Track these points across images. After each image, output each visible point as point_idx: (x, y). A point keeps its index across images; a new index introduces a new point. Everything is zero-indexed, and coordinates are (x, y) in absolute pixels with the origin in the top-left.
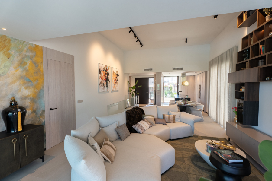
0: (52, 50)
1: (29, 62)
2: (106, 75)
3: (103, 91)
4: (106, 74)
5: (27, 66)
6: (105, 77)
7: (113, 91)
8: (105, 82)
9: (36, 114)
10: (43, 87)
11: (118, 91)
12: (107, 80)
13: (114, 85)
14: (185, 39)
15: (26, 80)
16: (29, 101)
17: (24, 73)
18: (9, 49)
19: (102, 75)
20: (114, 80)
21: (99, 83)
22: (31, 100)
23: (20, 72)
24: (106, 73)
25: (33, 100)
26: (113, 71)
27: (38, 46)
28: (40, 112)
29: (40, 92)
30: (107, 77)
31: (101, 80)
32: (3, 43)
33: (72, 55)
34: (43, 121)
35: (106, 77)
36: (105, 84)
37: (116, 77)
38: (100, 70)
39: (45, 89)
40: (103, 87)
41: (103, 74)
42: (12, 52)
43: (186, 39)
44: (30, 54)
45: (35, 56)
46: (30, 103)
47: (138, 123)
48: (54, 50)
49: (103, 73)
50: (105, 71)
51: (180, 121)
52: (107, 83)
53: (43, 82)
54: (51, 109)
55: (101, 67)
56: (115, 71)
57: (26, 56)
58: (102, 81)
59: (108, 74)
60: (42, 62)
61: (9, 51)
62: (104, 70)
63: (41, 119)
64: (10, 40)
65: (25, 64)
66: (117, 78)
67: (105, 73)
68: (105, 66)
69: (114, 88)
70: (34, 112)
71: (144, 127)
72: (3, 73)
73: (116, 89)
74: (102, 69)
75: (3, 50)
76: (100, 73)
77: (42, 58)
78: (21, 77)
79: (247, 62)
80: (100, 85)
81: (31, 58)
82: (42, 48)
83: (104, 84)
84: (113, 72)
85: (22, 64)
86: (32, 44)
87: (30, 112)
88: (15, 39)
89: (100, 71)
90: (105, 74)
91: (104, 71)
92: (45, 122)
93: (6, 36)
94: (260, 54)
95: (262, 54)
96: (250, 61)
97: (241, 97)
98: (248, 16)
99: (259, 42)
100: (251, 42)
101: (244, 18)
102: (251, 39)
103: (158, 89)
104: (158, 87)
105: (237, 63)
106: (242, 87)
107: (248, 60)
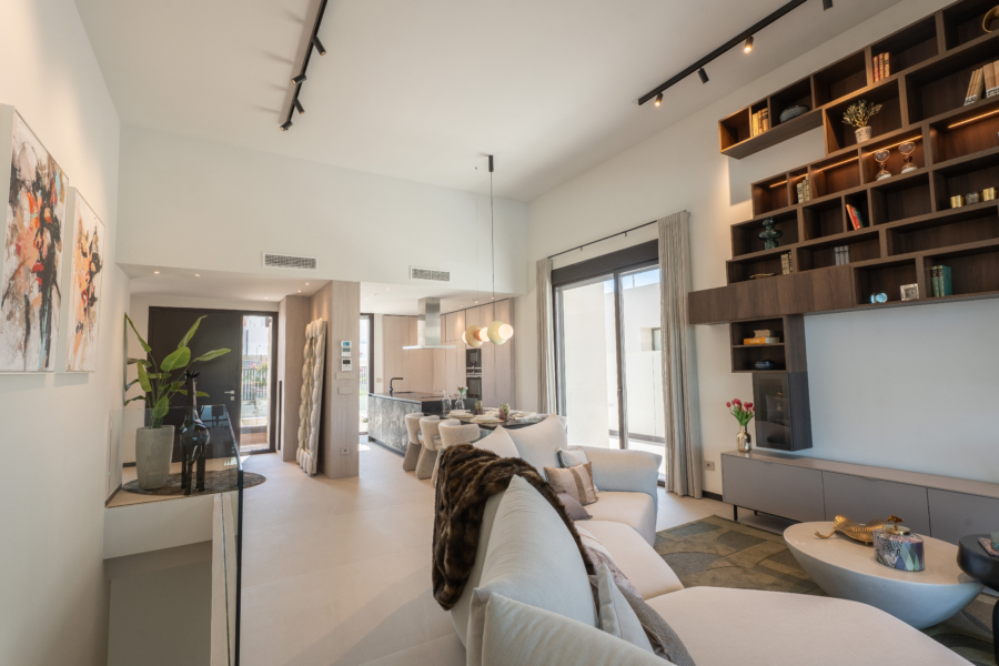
2: (48, 235)
3: (18, 363)
4: (48, 226)
6: (39, 247)
8: (35, 291)
12: (47, 273)
13: (80, 327)
14: (487, 158)
19: (26, 224)
20: (77, 293)
24: (47, 213)
26: (80, 221)
30: (51, 252)
31: (14, 262)
35: (44, 252)
36: (36, 310)
37: (92, 274)
38: (13, 170)
40: (21, 332)
43: (491, 158)
49: (32, 211)
50: (43, 195)
52: (43, 300)
55: (24, 149)
56: (89, 224)
58: (17, 272)
59: (55, 230)
62: (37, 185)
66: (94, 281)
67: (42, 210)
68: (44, 158)
69: (76, 350)
73: (84, 359)
74: (28, 175)
76: (14, 201)
79: (787, 252)
80: (7, 305)
83: (28, 303)
84: (81, 233)
89: (16, 184)
90: (42, 222)
91: (39, 195)
94: (851, 228)
95: (858, 228)
96: (800, 250)
97: (758, 365)
98: (775, 121)
99: (842, 194)
100: (800, 196)
101: (757, 126)
102: (799, 186)
103: (343, 365)
104: (344, 354)
105: (730, 258)
106: (757, 333)
107: (793, 247)
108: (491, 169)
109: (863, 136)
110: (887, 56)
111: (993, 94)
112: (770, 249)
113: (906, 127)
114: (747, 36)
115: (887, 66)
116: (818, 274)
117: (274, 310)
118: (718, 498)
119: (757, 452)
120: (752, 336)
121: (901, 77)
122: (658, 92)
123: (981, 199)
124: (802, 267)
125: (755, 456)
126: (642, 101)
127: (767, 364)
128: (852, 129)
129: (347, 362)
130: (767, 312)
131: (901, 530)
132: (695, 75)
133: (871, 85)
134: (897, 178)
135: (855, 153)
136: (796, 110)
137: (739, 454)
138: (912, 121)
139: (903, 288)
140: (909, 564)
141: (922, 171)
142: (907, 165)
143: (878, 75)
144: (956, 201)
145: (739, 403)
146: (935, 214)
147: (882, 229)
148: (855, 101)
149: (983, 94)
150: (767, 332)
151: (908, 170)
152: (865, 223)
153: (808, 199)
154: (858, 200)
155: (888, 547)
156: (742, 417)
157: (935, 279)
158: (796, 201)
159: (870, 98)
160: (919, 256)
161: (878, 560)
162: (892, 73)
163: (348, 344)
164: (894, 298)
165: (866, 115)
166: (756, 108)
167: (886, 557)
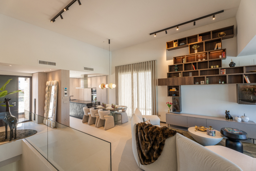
43: (109, 40)
79: (180, 72)
94: (193, 69)
95: (195, 70)
96: (183, 72)
97: (173, 95)
98: (179, 45)
99: (192, 62)
100: (183, 61)
101: (175, 45)
102: (183, 59)
103: (65, 95)
104: (65, 92)
105: (168, 72)
106: (173, 88)
107: (182, 72)
108: (109, 43)
109: (196, 52)
110: (202, 37)
111: (219, 49)
112: (176, 71)
113: (204, 51)
114: (177, 26)
115: (201, 39)
116: (186, 78)
117: (31, 76)
118: (165, 123)
119: (172, 113)
120: (172, 89)
121: (204, 42)
122: (155, 33)
123: (216, 67)
124: (183, 76)
125: (172, 114)
126: (151, 34)
127: (175, 95)
128: (194, 50)
129: (66, 94)
130: (176, 85)
131: (212, 129)
132: (164, 32)
133: (198, 42)
134: (202, 61)
135: (195, 54)
136: (183, 43)
137: (168, 113)
138: (205, 51)
139: (201, 82)
140: (214, 135)
141: (206, 60)
142: (204, 59)
143: (200, 40)
144: (212, 67)
145: (169, 103)
146: (209, 69)
147: (199, 70)
148: (195, 44)
149: (217, 48)
150: (175, 88)
151: (204, 60)
152: (196, 69)
153: (185, 62)
154: (195, 64)
155: (211, 132)
156: (169, 106)
157: (207, 80)
158: (182, 62)
159: (198, 44)
160: (205, 76)
161: (208, 135)
162: (202, 40)
163: (66, 88)
164: (200, 84)
165: (197, 47)
166: (175, 41)
167: (210, 134)
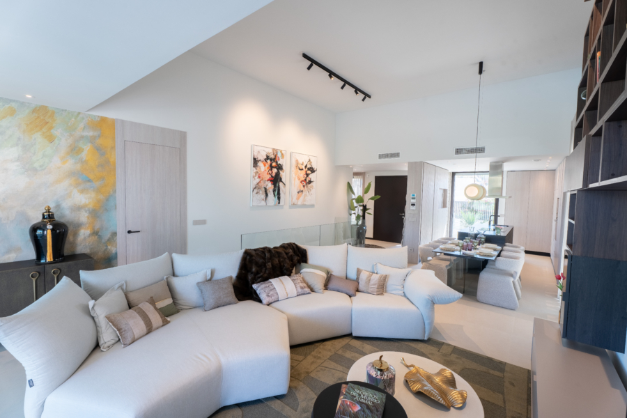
0: (136, 123)
1: (87, 148)
2: (275, 170)
3: (263, 203)
4: (275, 167)
5: (84, 155)
6: (270, 174)
7: (294, 205)
8: (270, 186)
9: (100, 237)
10: (115, 191)
11: (312, 206)
12: (276, 180)
13: (300, 192)
14: (478, 66)
15: (82, 179)
16: (87, 215)
17: (78, 166)
18: (51, 128)
20: (298, 182)
21: (253, 186)
22: (90, 213)
23: (70, 164)
24: (274, 164)
25: (94, 214)
26: (297, 161)
27: (106, 118)
28: (107, 235)
29: (107, 200)
30: (278, 174)
31: (258, 180)
32: (42, 118)
33: (181, 132)
34: (114, 251)
35: (274, 175)
36: (271, 190)
37: (307, 175)
38: (255, 159)
39: (119, 195)
40: (263, 196)
41: (263, 168)
42: (57, 132)
43: (481, 64)
44: (91, 134)
45: (99, 136)
46: (88, 218)
47: (270, 280)
48: (140, 124)
49: (265, 165)
50: (271, 160)
51: (401, 292)
52: (275, 187)
53: (115, 183)
54: (129, 232)
55: (258, 152)
56: (303, 160)
57: (82, 137)
58: (260, 182)
59: (280, 167)
60: (113, 148)
61: (52, 131)
62: (268, 158)
63: (109, 247)
64: (53, 113)
65: (80, 151)
66: (310, 176)
67: (271, 165)
68: (271, 151)
69: (298, 199)
70: (95, 233)
71: (278, 291)
72: (40, 166)
73: (304, 201)
74: (262, 157)
75: (41, 129)
76: (255, 166)
77: (114, 139)
78: (72, 174)
80: (256, 191)
81: (92, 140)
82: (113, 121)
83: (266, 189)
84: (297, 163)
85: (74, 150)
86: (95, 116)
87: (88, 234)
88: (63, 110)
89: (255, 161)
90: (271, 167)
91: (269, 161)
92: (116, 254)
93: (47, 107)
103: (411, 207)
104: (413, 201)
108: (480, 72)
129: (413, 205)
163: (413, 195)
